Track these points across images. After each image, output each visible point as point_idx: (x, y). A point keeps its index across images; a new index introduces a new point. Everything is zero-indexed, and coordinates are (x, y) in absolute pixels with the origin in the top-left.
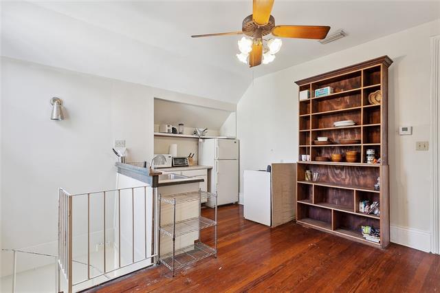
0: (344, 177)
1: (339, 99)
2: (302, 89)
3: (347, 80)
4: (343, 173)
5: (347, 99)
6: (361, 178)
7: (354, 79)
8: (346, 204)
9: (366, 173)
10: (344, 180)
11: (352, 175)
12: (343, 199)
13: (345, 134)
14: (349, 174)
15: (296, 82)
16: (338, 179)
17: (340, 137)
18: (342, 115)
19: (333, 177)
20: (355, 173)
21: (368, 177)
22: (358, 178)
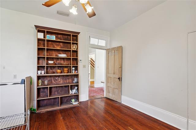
0: (60, 80)
1: (58, 43)
2: (39, 31)
3: (61, 36)
4: (60, 79)
5: (61, 44)
6: (67, 80)
7: (64, 36)
8: (61, 93)
9: (69, 77)
10: (60, 82)
11: (64, 79)
12: (59, 91)
13: (61, 60)
14: (62, 79)
15: (35, 26)
16: (57, 82)
17: (58, 62)
18: (59, 51)
19: (55, 81)
20: (65, 78)
21: (70, 79)
22: (66, 80)
